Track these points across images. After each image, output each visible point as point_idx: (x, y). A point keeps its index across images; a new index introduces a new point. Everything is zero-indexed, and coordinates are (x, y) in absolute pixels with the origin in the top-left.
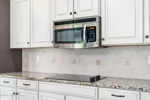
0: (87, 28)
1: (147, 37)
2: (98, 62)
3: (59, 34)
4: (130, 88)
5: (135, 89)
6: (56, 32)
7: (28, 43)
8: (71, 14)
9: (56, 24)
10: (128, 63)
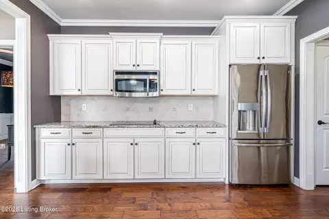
1: (194, 90)
2: (151, 109)
3: (119, 82)
4: (190, 126)
5: (193, 127)
6: (117, 81)
7: (79, 90)
8: (134, 65)
9: (118, 73)
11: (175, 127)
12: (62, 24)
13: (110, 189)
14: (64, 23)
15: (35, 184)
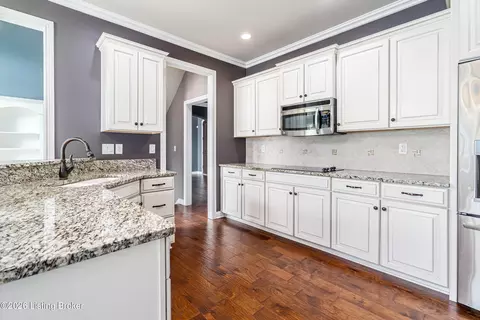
0: (320, 112)
1: (393, 120)
2: (334, 152)
3: (287, 119)
4: (368, 179)
5: (374, 180)
6: (284, 118)
7: (253, 131)
8: (301, 97)
9: (284, 109)
10: (371, 153)
11: (345, 177)
12: (247, 67)
13: (267, 239)
14: (248, 65)
15: (219, 215)
